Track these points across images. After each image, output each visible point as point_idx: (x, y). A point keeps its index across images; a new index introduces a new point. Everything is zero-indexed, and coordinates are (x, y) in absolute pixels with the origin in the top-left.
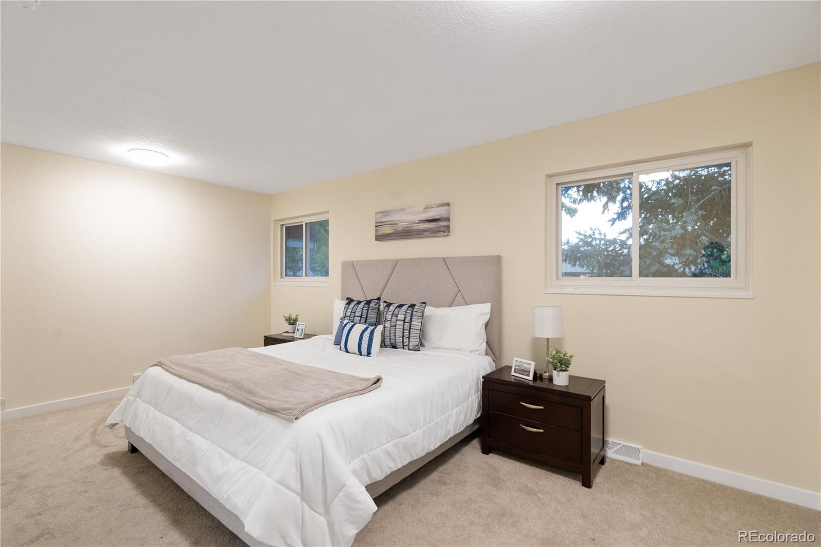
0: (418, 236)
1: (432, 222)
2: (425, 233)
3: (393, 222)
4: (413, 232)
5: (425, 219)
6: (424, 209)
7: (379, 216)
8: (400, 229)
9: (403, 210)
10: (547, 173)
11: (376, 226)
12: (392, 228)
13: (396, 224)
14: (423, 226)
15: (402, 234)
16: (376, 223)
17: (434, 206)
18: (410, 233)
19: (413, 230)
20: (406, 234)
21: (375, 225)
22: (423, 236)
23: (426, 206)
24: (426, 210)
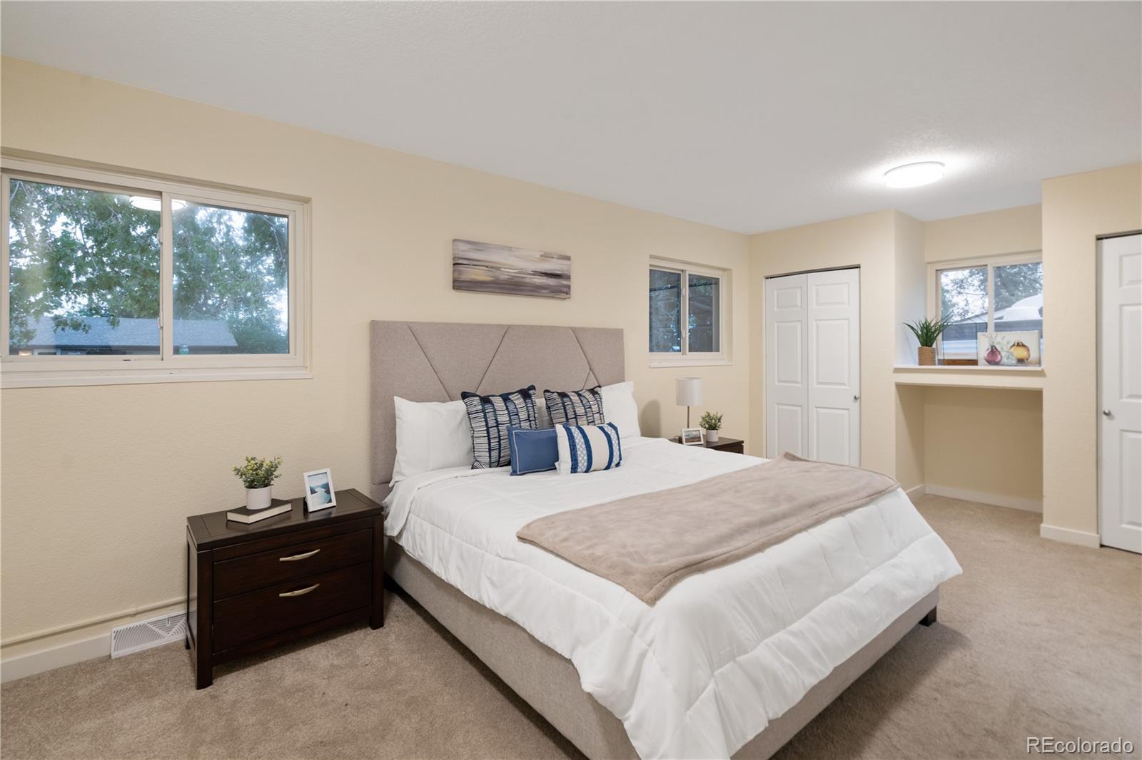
0: (532, 293)
1: (551, 277)
2: (543, 291)
3: (492, 265)
4: (525, 286)
5: (543, 271)
6: (541, 256)
7: (463, 247)
8: (503, 277)
9: (510, 249)
10: (652, 254)
11: (454, 264)
12: (491, 274)
13: (498, 269)
14: (541, 281)
15: (507, 286)
16: (454, 258)
17: (555, 257)
18: (521, 288)
19: (524, 283)
20: (514, 287)
21: (452, 263)
22: (540, 295)
23: (543, 253)
24: (543, 258)
